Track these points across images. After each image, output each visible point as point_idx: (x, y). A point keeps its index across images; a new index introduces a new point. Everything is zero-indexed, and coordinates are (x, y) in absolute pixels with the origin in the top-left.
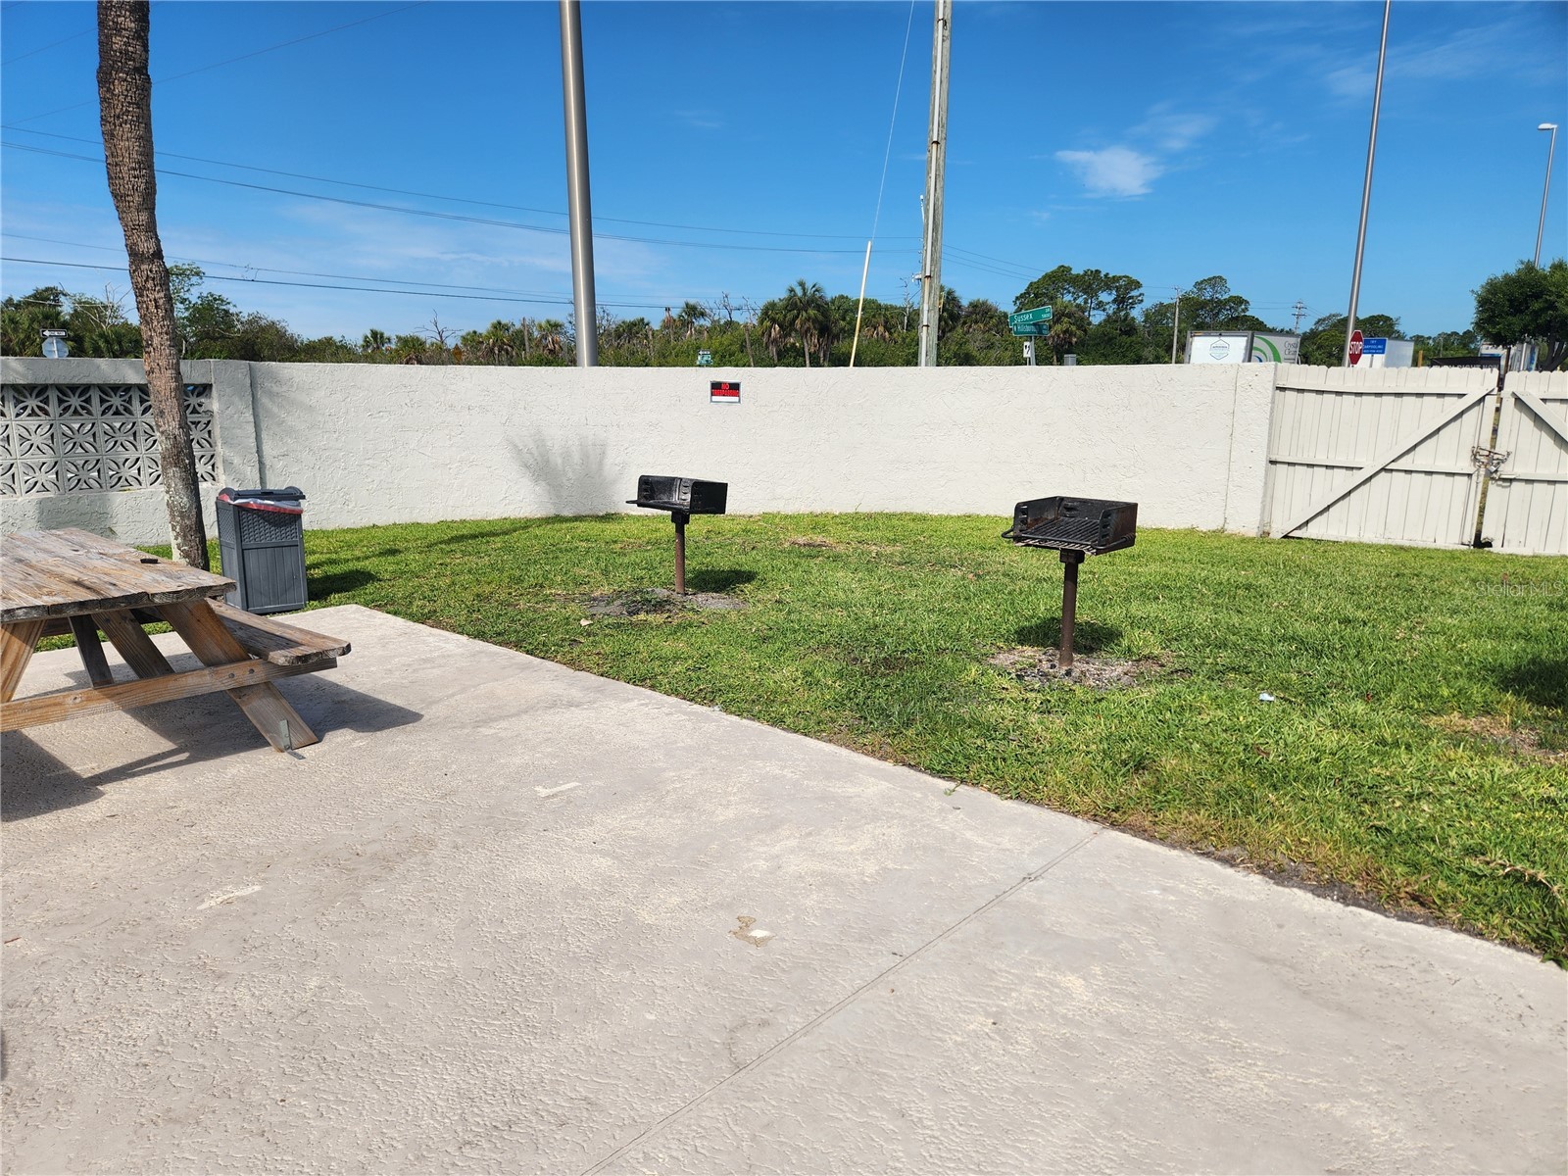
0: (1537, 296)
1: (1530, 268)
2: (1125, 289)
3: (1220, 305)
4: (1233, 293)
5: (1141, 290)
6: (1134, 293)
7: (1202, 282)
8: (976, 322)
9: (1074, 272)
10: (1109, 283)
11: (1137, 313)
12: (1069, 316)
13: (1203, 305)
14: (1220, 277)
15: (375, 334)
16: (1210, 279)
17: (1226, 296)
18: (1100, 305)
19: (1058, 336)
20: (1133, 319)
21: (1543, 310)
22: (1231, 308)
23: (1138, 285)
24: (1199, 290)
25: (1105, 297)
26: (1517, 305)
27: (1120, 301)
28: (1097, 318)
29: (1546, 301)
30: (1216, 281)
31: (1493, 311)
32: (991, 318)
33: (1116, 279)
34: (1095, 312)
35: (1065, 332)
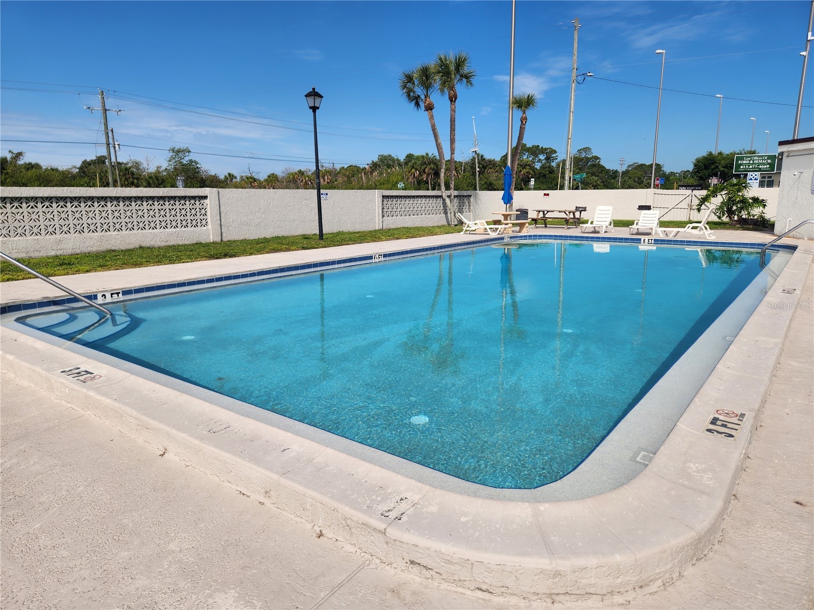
0: (713, 163)
1: (711, 154)
2: (550, 154)
3: (588, 159)
4: (594, 155)
5: (557, 154)
6: (554, 155)
7: (581, 150)
8: (491, 168)
9: (527, 146)
10: (543, 151)
11: (554, 164)
12: (529, 165)
13: (581, 160)
14: (588, 148)
15: (229, 174)
16: (584, 148)
17: (591, 156)
18: (540, 161)
19: (524, 174)
20: (552, 166)
21: (715, 168)
22: (593, 161)
23: (555, 152)
24: (579, 153)
25: (542, 157)
26: (706, 167)
27: (548, 159)
28: (538, 166)
29: (716, 165)
30: (587, 149)
31: (699, 169)
32: (497, 167)
33: (546, 149)
34: (538, 163)
35: (527, 173)
